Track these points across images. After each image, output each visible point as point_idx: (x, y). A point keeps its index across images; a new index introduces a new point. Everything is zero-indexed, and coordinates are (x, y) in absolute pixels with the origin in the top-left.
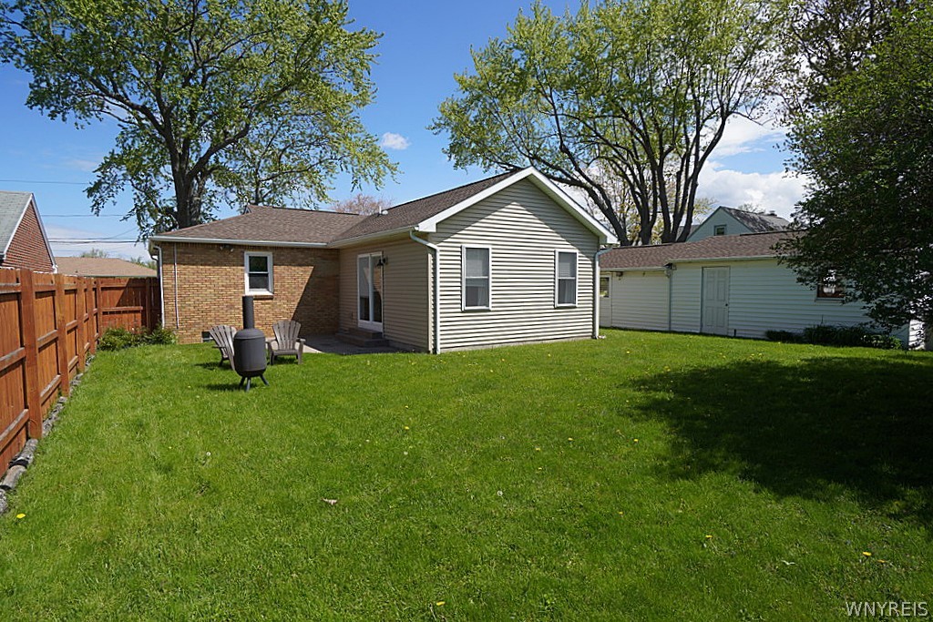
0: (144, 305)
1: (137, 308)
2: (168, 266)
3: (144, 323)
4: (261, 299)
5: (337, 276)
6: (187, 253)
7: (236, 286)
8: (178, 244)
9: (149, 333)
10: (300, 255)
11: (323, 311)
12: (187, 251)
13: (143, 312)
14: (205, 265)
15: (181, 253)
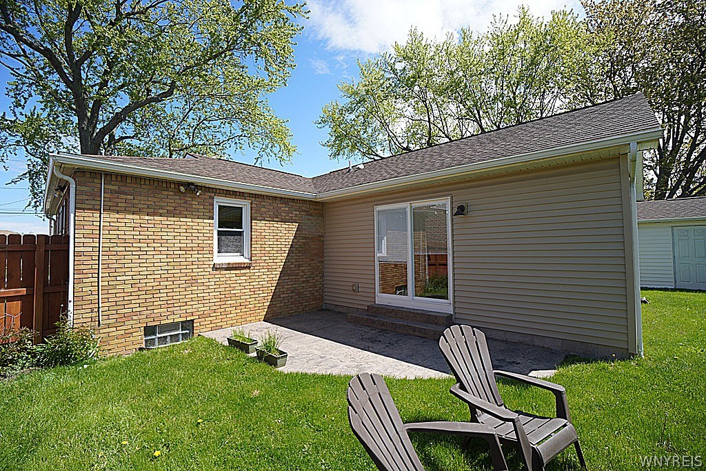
0: (29, 286)
1: (12, 292)
2: (88, 213)
3: (26, 321)
4: (236, 269)
5: (323, 236)
6: (125, 194)
7: (200, 249)
8: (109, 175)
9: (38, 340)
10: (284, 208)
11: (308, 282)
12: (122, 189)
13: (26, 300)
14: (154, 214)
15: (112, 192)
